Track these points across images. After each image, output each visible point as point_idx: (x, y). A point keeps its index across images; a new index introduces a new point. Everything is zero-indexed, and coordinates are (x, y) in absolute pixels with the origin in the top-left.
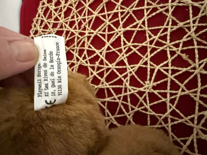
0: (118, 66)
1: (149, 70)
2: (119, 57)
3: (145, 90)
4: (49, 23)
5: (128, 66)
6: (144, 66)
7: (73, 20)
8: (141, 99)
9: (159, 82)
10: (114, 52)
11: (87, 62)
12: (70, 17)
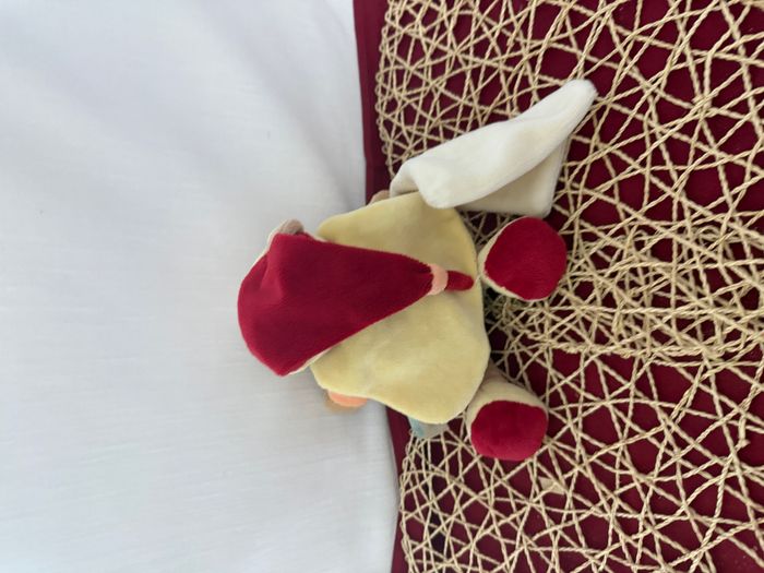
0: (622, 93)
1: (692, 69)
2: (618, 73)
3: (696, 116)
4: (421, 70)
5: (644, 83)
6: (681, 66)
7: (482, 37)
8: (693, 142)
12: (472, 35)
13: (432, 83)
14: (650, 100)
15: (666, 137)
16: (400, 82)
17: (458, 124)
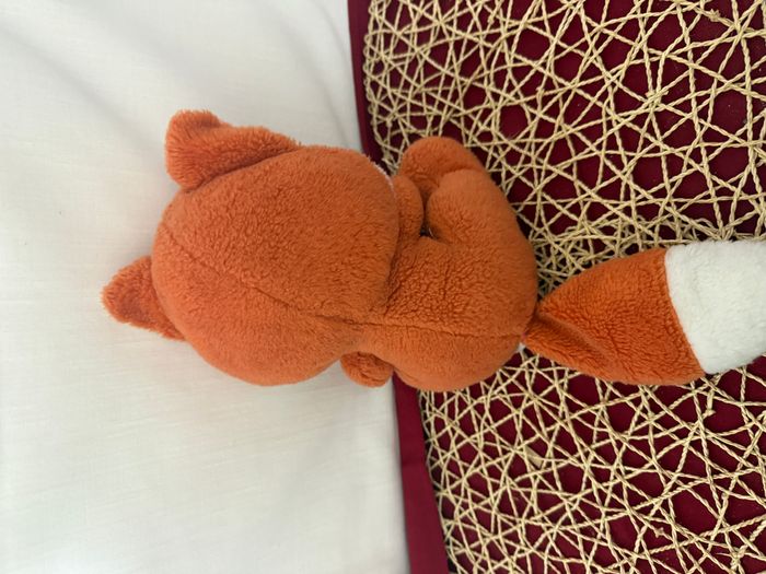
1: (648, 66)
3: (647, 110)
4: (408, 36)
6: (638, 62)
7: (465, 11)
12: (456, 7)
13: (417, 49)
15: (620, 125)
16: (387, 45)
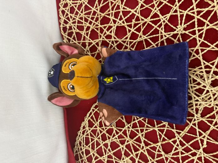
0: (153, 18)
2: (153, 12)
5: (161, 17)
8: (175, 41)
9: (188, 24)
10: (147, 8)
11: (123, 22)
14: (163, 23)
17: (91, 17)
